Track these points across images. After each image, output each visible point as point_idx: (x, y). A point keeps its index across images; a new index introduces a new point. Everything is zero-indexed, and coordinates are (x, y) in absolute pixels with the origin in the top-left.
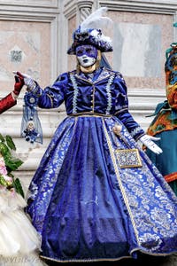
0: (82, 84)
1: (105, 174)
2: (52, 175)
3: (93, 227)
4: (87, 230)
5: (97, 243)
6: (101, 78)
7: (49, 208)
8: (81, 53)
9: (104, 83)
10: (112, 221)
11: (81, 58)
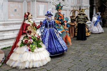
0: (49, 22)
1: (56, 39)
2: (47, 40)
3: (58, 49)
4: (57, 49)
5: (59, 51)
6: (52, 21)
7: (48, 46)
8: (49, 16)
9: (52, 22)
10: (60, 47)
11: (49, 17)
